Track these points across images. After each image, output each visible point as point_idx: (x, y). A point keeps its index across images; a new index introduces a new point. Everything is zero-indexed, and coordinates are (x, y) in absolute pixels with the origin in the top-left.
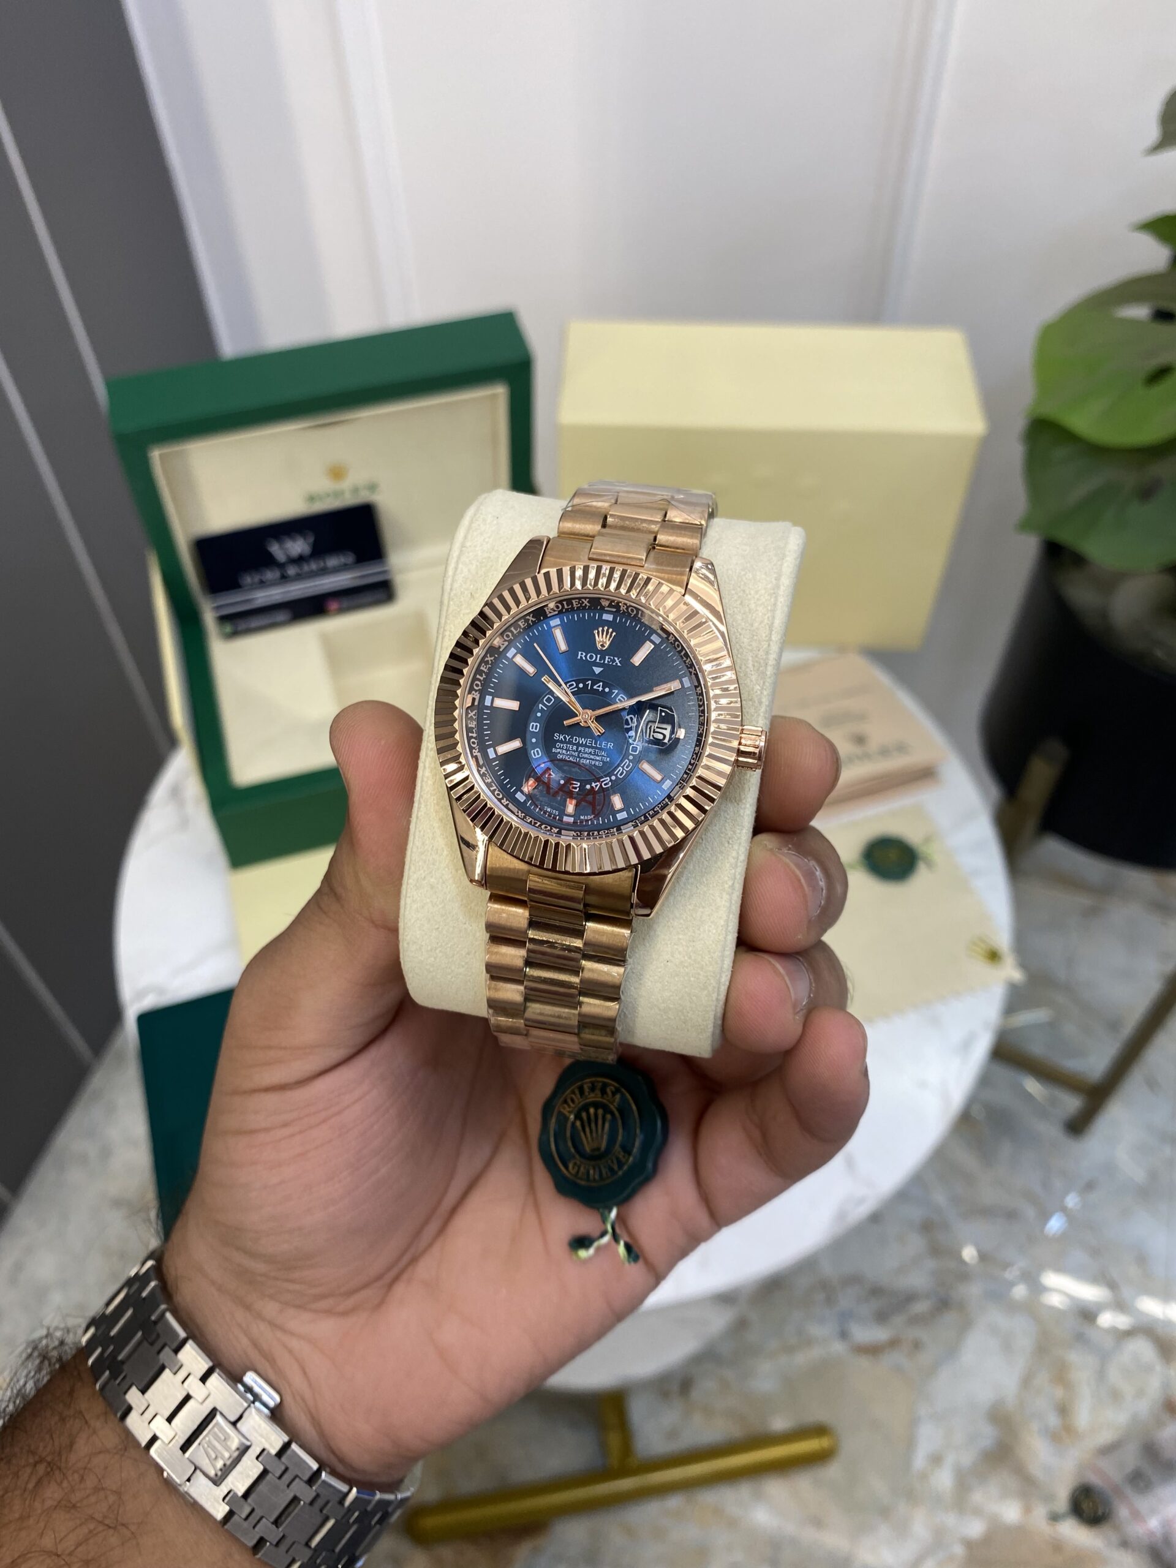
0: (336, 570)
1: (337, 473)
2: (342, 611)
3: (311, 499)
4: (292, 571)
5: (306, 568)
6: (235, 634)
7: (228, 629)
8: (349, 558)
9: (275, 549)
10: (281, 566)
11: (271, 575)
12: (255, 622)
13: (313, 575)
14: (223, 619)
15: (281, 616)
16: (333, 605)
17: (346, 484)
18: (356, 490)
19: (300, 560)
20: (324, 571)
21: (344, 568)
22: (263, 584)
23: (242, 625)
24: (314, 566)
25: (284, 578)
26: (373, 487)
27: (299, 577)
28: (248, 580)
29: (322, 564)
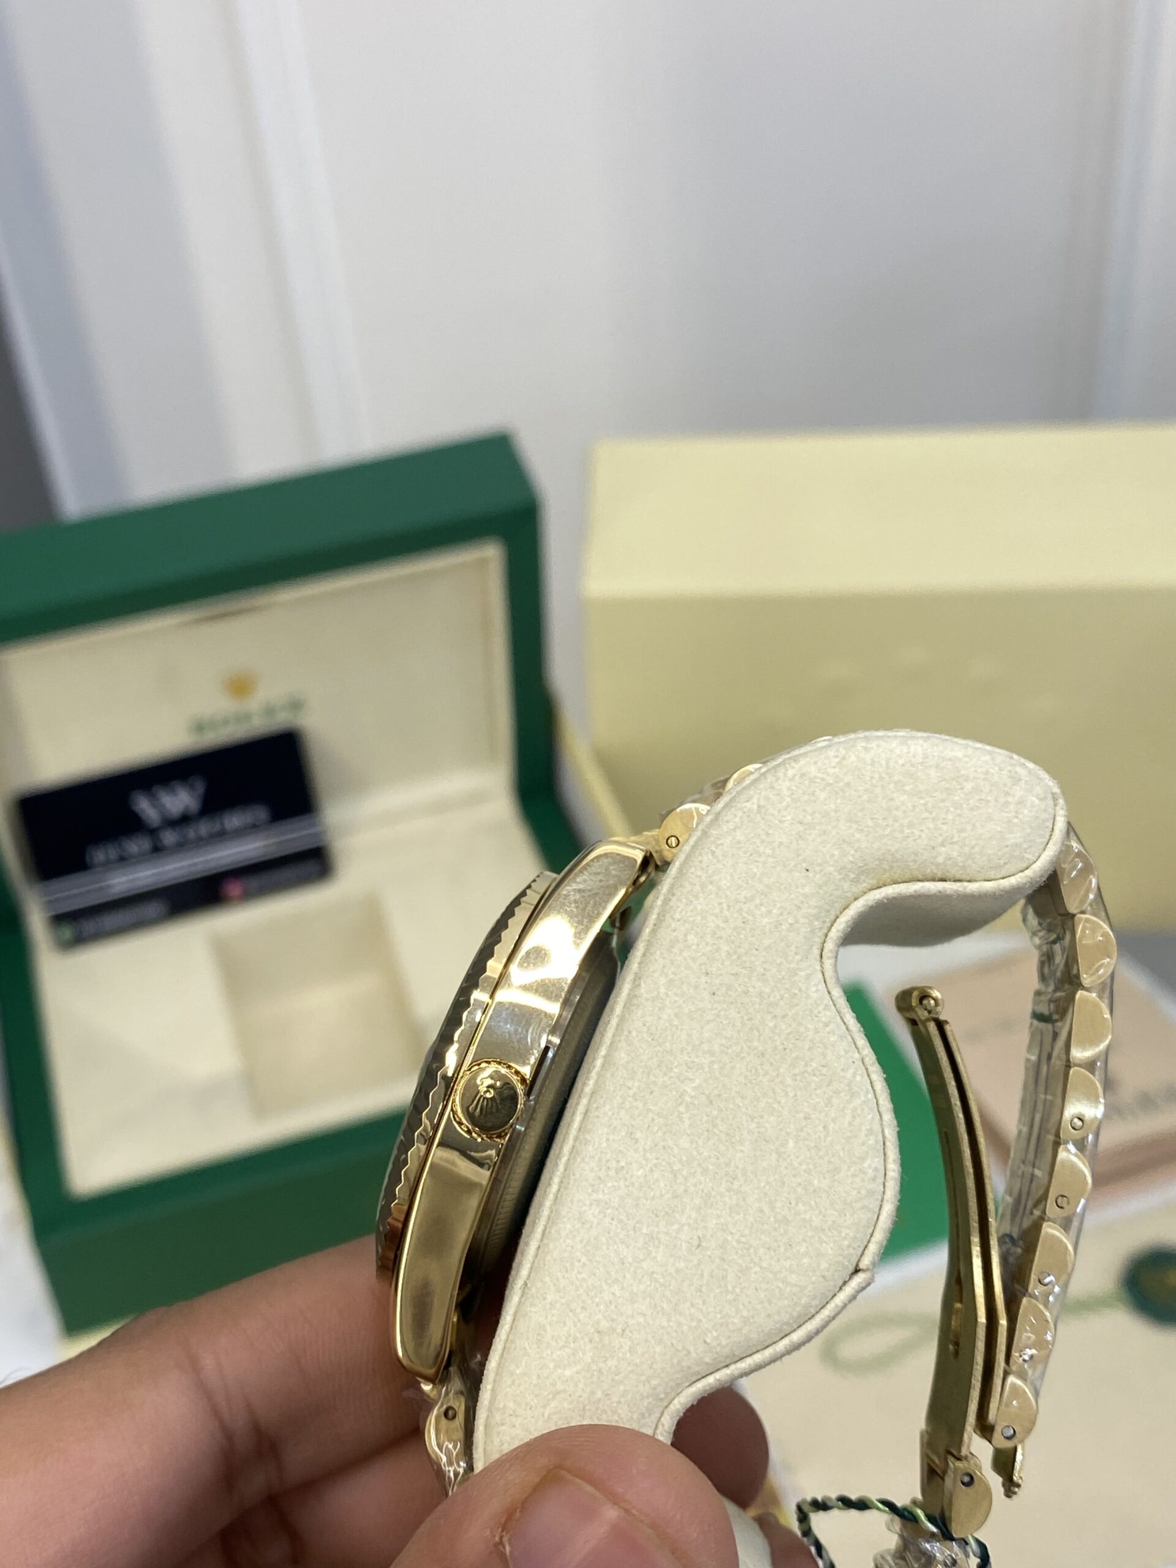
0: (240, 833)
1: (240, 686)
2: (248, 896)
3: (200, 727)
4: (169, 837)
5: (191, 833)
6: (79, 941)
7: (67, 932)
8: (260, 813)
9: (145, 807)
10: (153, 832)
11: (136, 845)
12: (109, 920)
13: (202, 842)
14: (59, 919)
15: (152, 909)
16: (234, 888)
17: (255, 703)
18: (269, 711)
19: (184, 820)
20: (221, 836)
21: (253, 828)
22: (123, 860)
23: (89, 926)
24: (204, 828)
25: (158, 849)
26: (296, 705)
27: (182, 846)
28: (99, 855)
29: (217, 827)
